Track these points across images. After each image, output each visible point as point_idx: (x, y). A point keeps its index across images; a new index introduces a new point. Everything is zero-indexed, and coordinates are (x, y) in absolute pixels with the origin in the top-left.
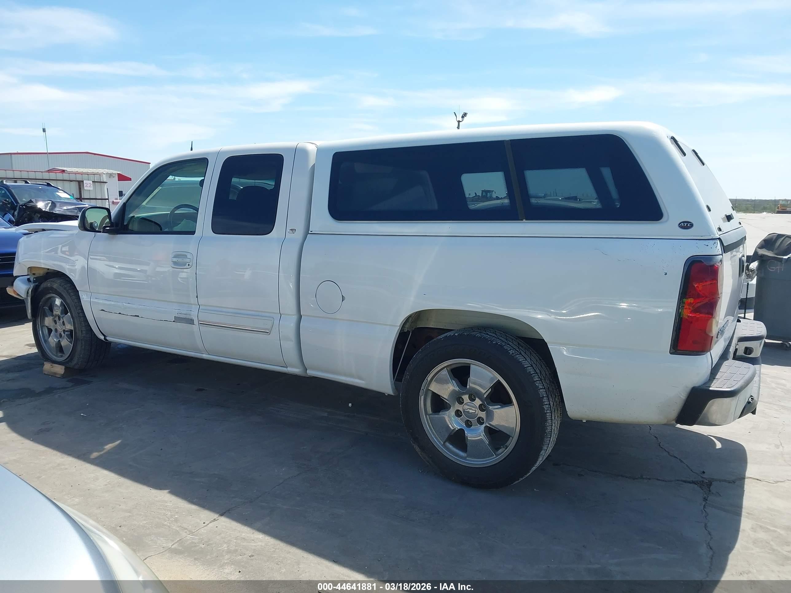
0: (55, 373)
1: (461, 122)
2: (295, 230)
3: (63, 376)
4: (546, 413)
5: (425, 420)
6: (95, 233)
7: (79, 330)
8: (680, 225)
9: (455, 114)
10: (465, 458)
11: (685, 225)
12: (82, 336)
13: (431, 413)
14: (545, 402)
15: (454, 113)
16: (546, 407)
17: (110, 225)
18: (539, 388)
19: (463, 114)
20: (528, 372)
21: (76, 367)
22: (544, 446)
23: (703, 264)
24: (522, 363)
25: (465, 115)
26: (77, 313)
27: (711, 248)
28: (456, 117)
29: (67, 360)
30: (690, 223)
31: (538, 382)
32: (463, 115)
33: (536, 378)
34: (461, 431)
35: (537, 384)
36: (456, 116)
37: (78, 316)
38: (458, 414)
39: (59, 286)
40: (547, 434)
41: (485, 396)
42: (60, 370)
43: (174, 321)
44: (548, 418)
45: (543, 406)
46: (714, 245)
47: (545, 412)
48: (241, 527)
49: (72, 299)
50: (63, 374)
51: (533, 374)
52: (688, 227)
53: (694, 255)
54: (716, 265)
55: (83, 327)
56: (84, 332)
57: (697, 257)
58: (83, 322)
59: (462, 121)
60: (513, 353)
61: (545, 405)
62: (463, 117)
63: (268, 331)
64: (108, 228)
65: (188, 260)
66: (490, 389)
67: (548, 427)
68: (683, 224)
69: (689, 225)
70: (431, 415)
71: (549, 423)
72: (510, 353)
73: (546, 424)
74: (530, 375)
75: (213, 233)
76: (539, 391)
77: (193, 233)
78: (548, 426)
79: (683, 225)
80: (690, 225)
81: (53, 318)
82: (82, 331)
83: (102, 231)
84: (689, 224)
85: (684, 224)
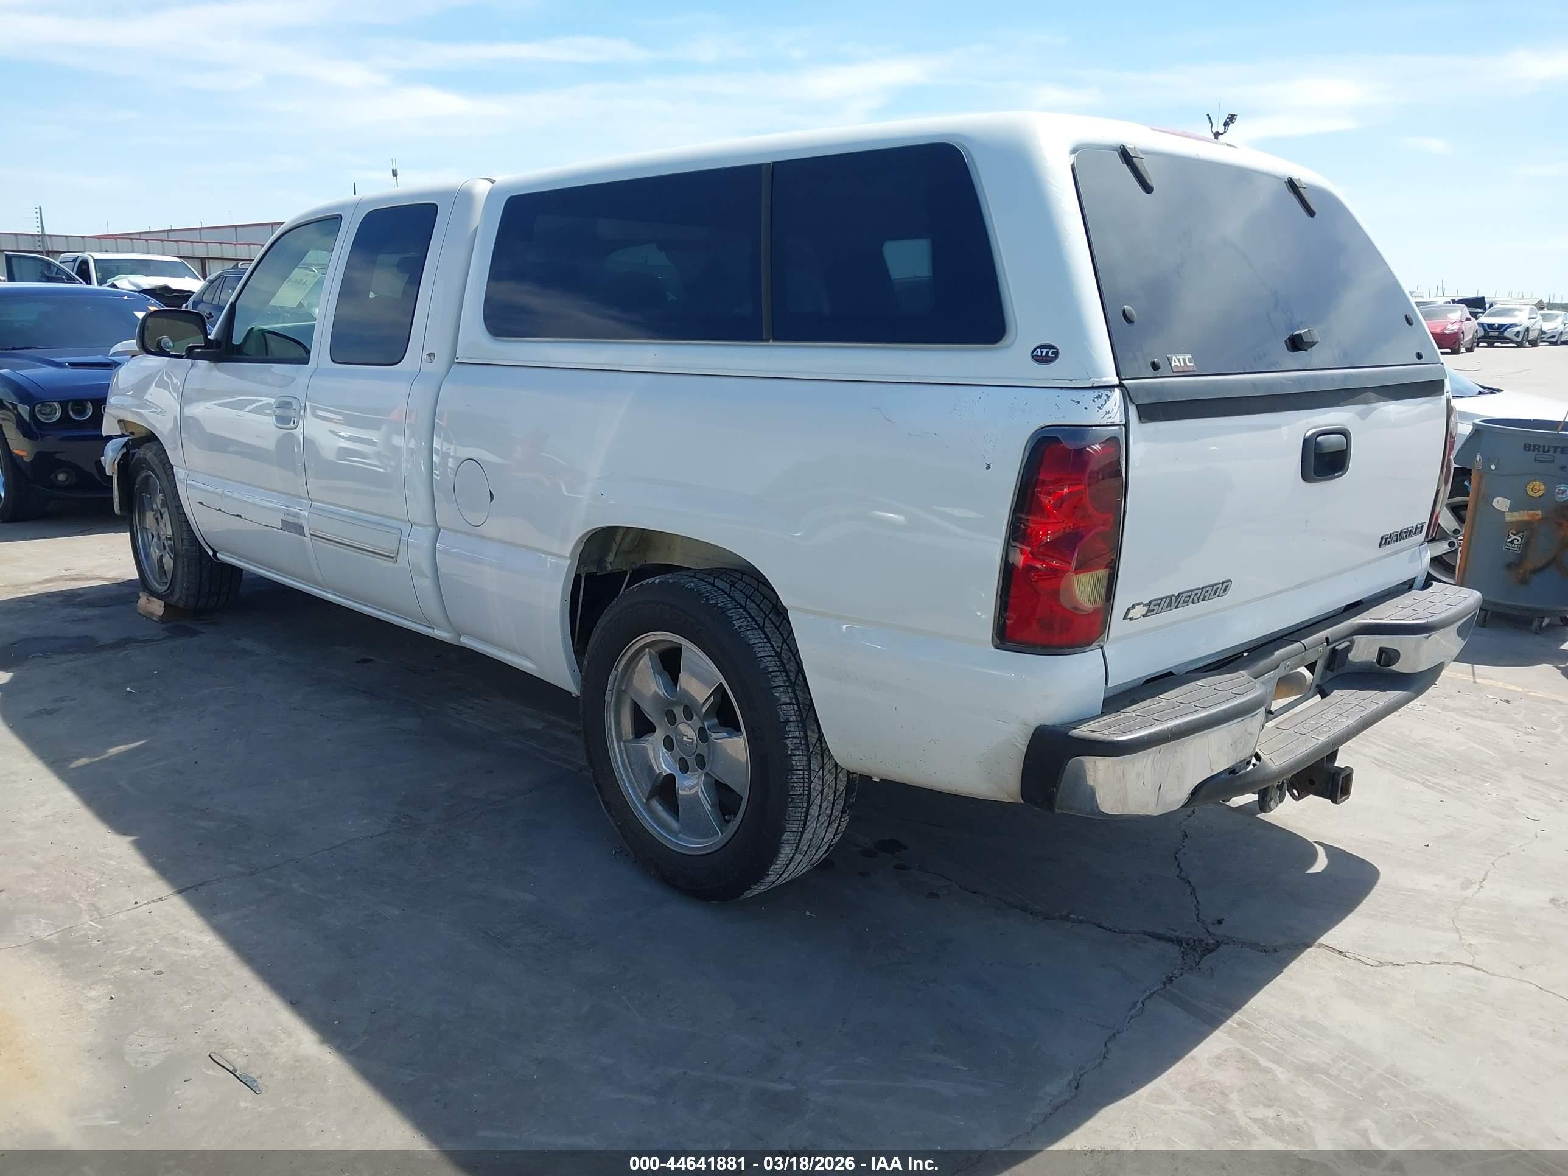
0: (152, 614)
1: (1222, 134)
2: (434, 354)
3: (163, 620)
4: (791, 755)
5: (616, 750)
6: (194, 360)
7: (178, 539)
8: (1035, 353)
9: (1210, 118)
10: (674, 834)
11: (1044, 354)
12: (184, 548)
13: (631, 737)
14: (790, 731)
15: (1208, 115)
16: (790, 743)
17: (203, 345)
18: (781, 702)
19: (1228, 118)
20: (762, 667)
21: (181, 605)
22: (788, 823)
23: (1061, 445)
24: (753, 648)
25: (1232, 118)
26: (174, 506)
27: (1086, 408)
28: (1210, 124)
29: (168, 591)
30: (1054, 348)
31: (781, 689)
32: (1228, 120)
33: (779, 681)
34: (671, 778)
35: (776, 694)
36: (1211, 122)
37: (178, 513)
38: (669, 744)
39: (154, 456)
40: (793, 799)
41: (704, 710)
42: (157, 607)
43: (281, 529)
44: (795, 767)
45: (785, 741)
46: (1094, 401)
47: (789, 752)
48: (192, 917)
49: (168, 481)
50: (161, 617)
51: (774, 672)
52: (1048, 359)
53: (1047, 425)
54: (1092, 449)
55: (185, 533)
56: (186, 542)
57: (1053, 430)
58: (184, 524)
59: (1225, 132)
60: (740, 627)
61: (791, 738)
62: (1226, 124)
63: (392, 555)
64: (199, 350)
65: (293, 413)
66: (712, 698)
67: (795, 785)
68: (1039, 350)
69: (1050, 354)
70: (629, 741)
71: (799, 776)
72: (734, 625)
73: (792, 778)
74: (765, 673)
75: (332, 363)
76: (780, 708)
77: (306, 361)
78: (794, 783)
79: (1039, 354)
80: (1053, 353)
81: (154, 515)
82: (182, 540)
83: (184, 356)
84: (1051, 351)
85: (1042, 352)
